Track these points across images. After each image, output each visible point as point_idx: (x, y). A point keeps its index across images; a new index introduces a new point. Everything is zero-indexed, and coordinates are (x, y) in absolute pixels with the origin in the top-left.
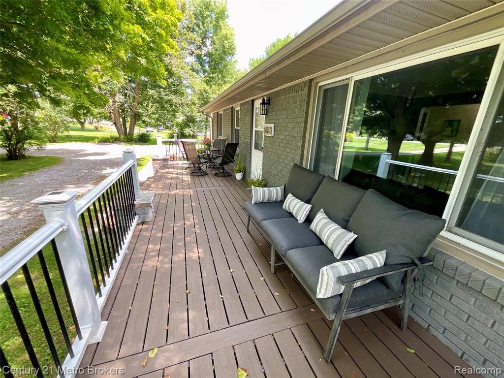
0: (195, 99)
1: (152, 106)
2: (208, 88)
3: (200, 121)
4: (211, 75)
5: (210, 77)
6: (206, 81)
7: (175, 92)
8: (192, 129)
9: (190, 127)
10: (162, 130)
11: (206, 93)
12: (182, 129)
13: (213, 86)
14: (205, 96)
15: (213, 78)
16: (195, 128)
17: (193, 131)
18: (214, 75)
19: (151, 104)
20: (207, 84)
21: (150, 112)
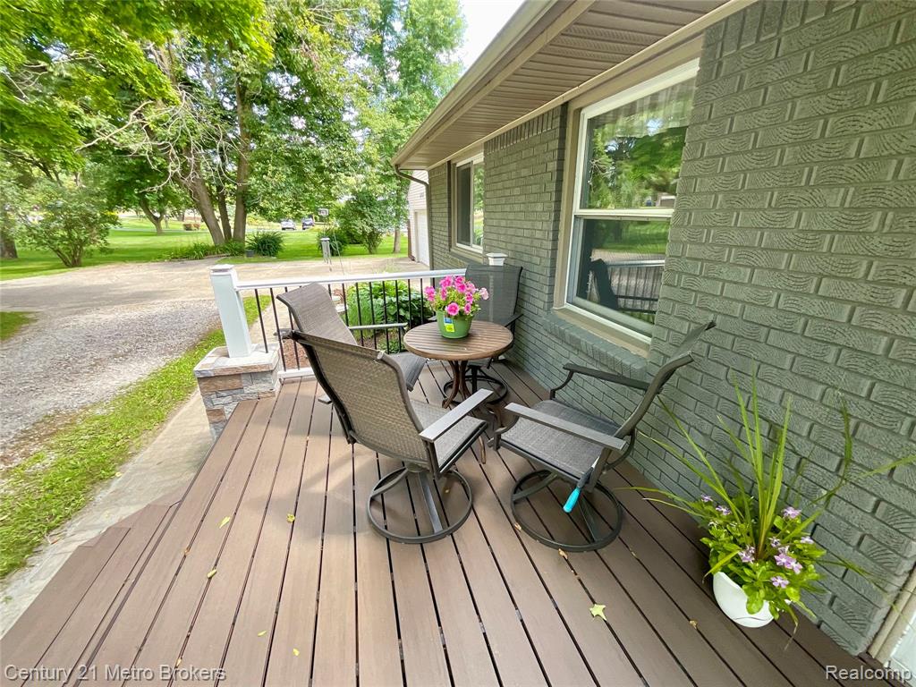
0: (372, 150)
1: (274, 172)
2: (400, 125)
3: (385, 203)
4: (406, 96)
5: (403, 101)
6: (394, 111)
7: (326, 136)
8: (368, 220)
9: (363, 216)
10: (311, 224)
11: (397, 137)
12: (347, 222)
13: (410, 121)
14: (395, 145)
15: (409, 102)
16: (375, 218)
17: (371, 225)
18: (412, 96)
19: (271, 168)
20: (399, 117)
21: (271, 187)
